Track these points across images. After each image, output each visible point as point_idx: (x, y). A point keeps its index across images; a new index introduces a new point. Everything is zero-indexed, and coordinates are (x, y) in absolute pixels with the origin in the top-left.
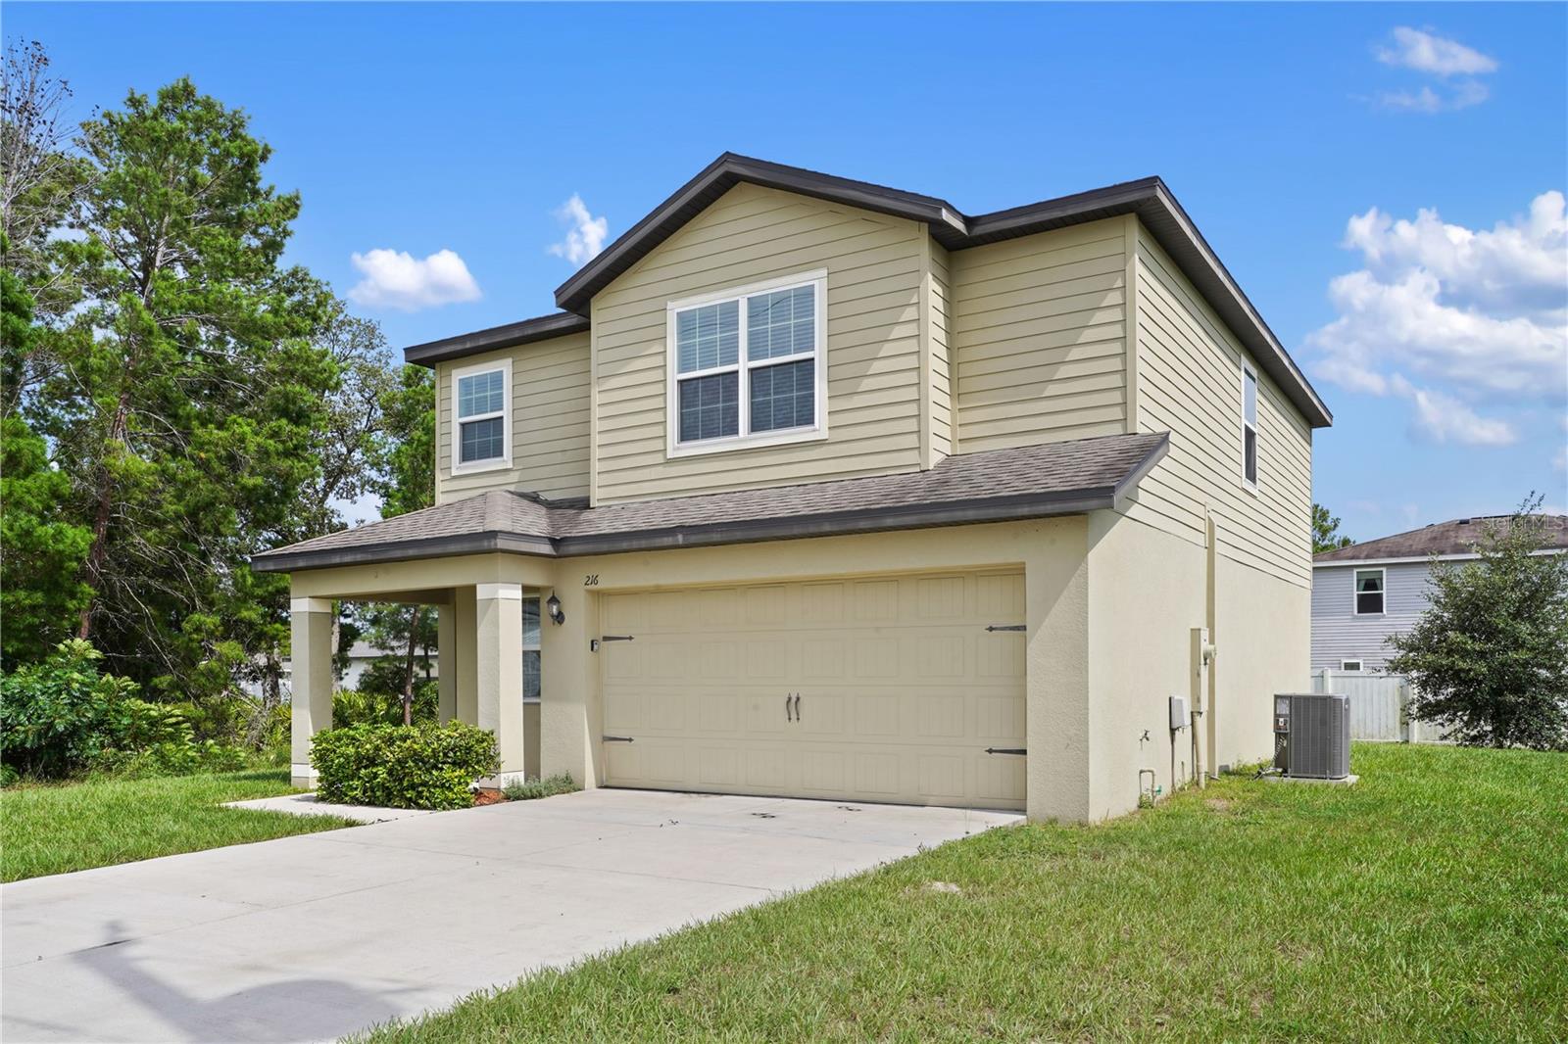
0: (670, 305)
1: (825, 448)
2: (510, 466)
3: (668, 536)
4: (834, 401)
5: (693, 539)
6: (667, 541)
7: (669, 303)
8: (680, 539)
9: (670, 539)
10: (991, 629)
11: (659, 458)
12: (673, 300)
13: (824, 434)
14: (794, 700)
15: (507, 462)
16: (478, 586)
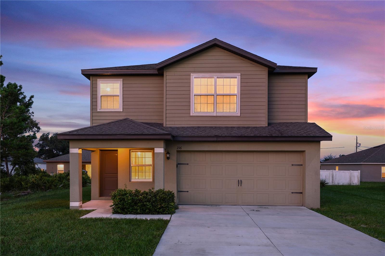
0: (192, 74)
7: (191, 74)
10: (293, 165)
12: (192, 73)
14: (240, 181)
15: (120, 109)
16: (155, 148)
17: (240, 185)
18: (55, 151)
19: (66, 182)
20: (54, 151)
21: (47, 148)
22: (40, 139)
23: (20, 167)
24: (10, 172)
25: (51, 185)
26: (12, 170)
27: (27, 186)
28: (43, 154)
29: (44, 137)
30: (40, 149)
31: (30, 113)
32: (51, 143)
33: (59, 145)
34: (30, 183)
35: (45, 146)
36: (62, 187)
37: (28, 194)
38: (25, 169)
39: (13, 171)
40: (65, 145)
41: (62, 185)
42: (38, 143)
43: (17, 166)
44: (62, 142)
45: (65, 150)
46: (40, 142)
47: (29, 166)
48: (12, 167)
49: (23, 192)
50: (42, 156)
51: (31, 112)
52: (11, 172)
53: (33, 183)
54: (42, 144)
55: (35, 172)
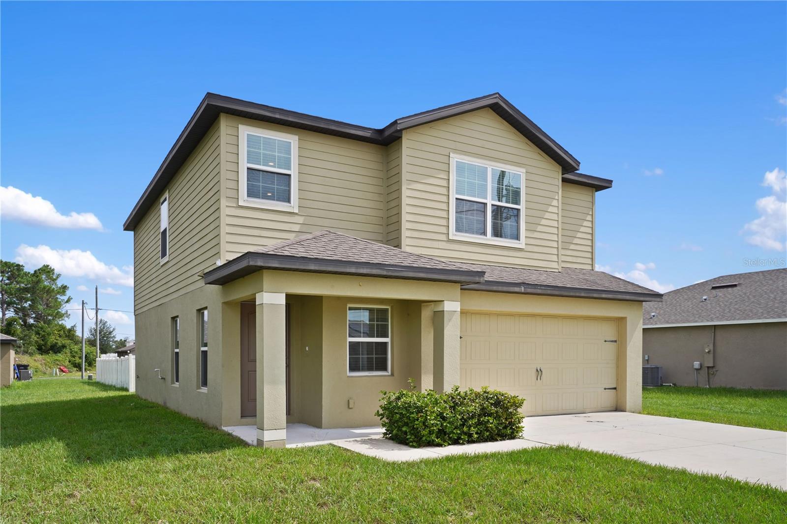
0: (451, 154)
1: (523, 253)
2: (296, 211)
3: (517, 287)
4: (527, 232)
5: (529, 290)
6: (517, 289)
8: (523, 289)
9: (518, 289)
10: (606, 341)
11: (444, 238)
13: (522, 246)
14: (539, 370)
15: (293, 207)
16: (445, 302)
17: (539, 378)
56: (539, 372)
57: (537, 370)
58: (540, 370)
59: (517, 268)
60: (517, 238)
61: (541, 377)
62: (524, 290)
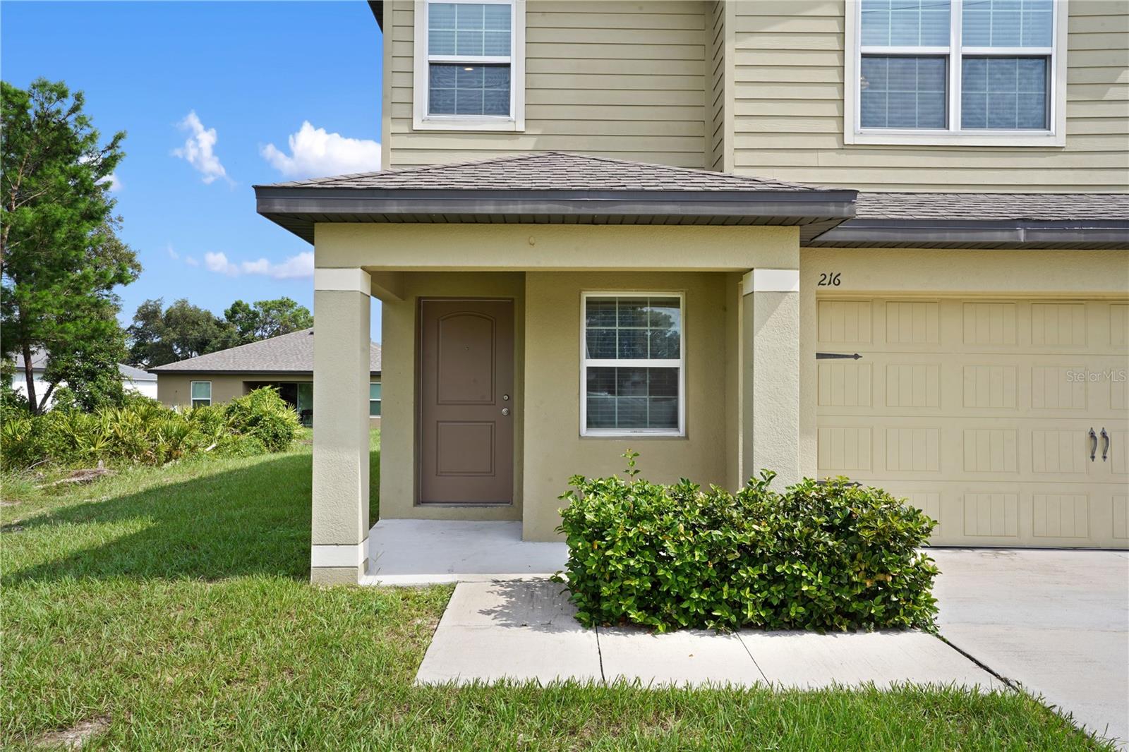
1: (1060, 156)
2: (520, 127)
3: (1003, 231)
4: (1073, 106)
5: (1042, 237)
8: (1021, 235)
9: (999, 235)
11: (833, 142)
13: (1060, 141)
14: (1098, 435)
15: (515, 122)
16: (755, 270)
17: (1098, 454)
18: (178, 347)
19: (225, 436)
20: (175, 347)
21: (155, 340)
22: (137, 316)
23: (73, 385)
24: (38, 401)
25: (176, 447)
26: (47, 396)
27: (92, 449)
28: (145, 356)
29: (147, 308)
30: (137, 342)
31: (111, 220)
32: (167, 325)
33: (191, 332)
34: (104, 437)
35: (150, 335)
36: (214, 453)
37: (95, 481)
38: (90, 393)
39: (50, 398)
40: (206, 330)
41: (214, 445)
42: (132, 327)
43: (63, 384)
44: (198, 325)
45: (207, 347)
46: (137, 324)
47: (103, 382)
48: (47, 385)
49: (77, 471)
50: (140, 362)
51: (113, 218)
52: (44, 401)
53: (117, 437)
54: (142, 328)
55: (123, 404)
56: (1099, 442)
57: (1092, 435)
58: (1104, 435)
59: (1040, 194)
60: (1045, 124)
61: (1105, 452)
62: (1027, 237)
